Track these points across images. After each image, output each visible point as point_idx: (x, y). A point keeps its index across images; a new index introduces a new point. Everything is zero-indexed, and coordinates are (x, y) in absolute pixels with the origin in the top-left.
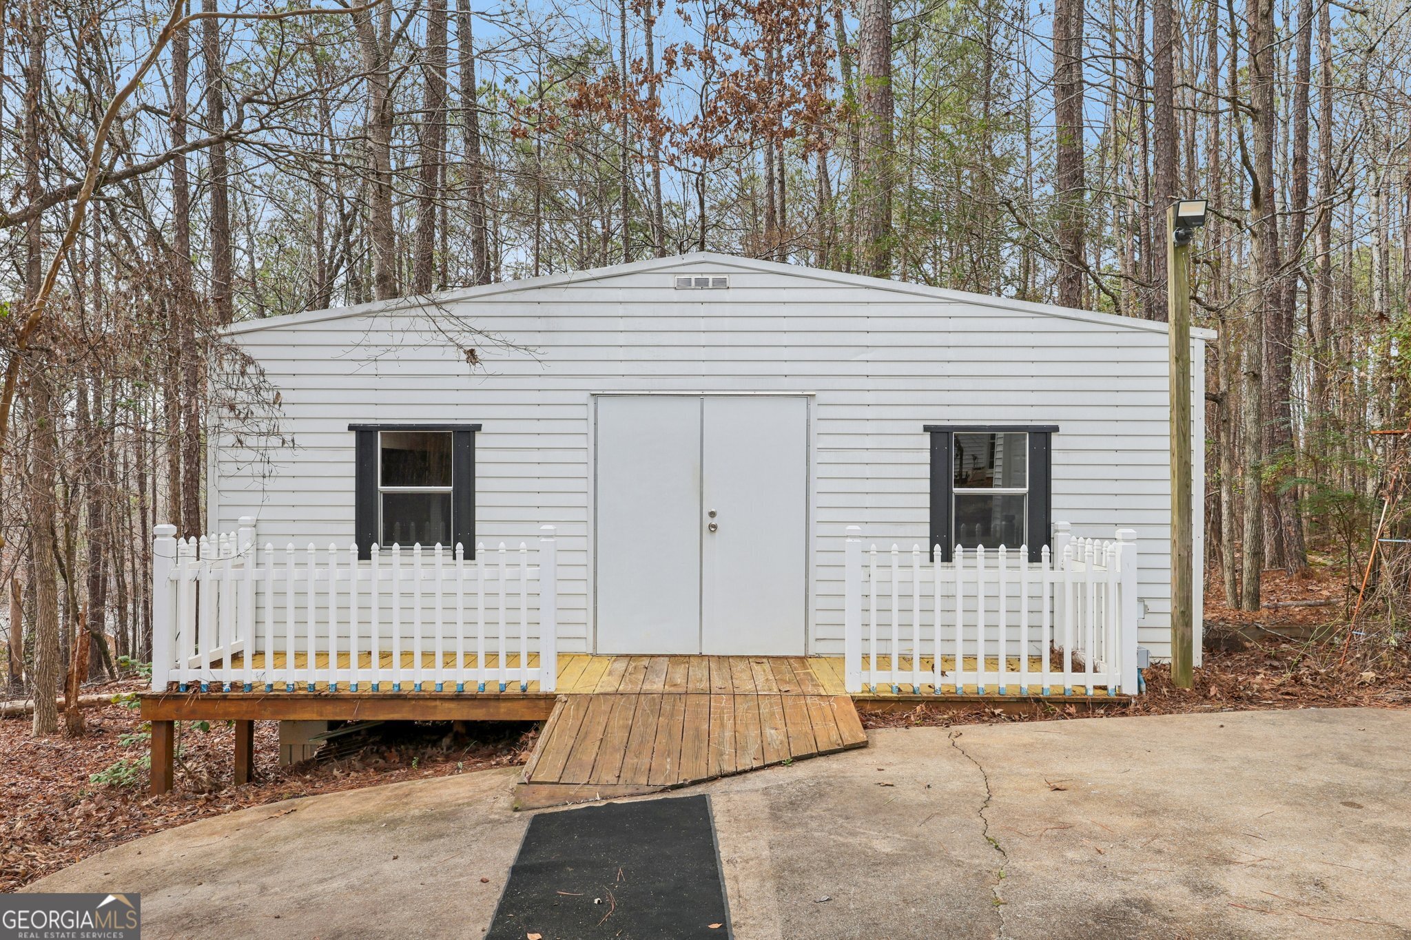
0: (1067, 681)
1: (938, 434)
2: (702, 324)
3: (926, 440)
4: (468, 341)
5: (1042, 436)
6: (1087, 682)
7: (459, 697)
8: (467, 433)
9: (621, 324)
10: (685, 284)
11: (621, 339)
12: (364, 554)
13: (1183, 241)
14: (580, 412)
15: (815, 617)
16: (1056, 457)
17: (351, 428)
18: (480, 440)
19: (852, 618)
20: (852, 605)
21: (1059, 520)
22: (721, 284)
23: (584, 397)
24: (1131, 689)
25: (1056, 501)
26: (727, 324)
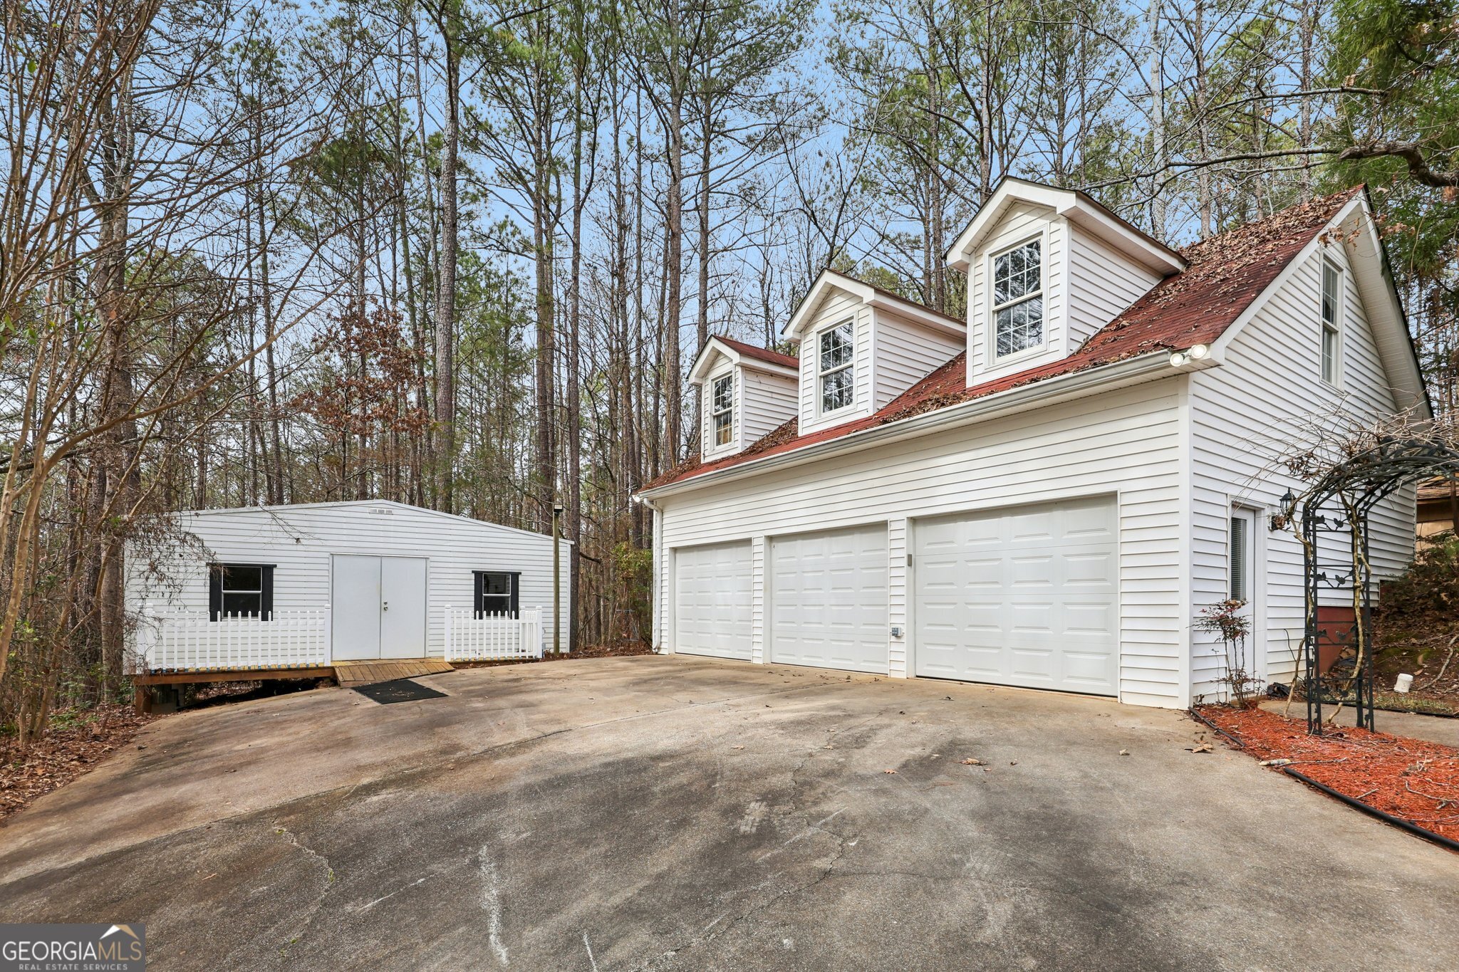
0: (520, 654)
1: (478, 574)
2: (382, 528)
3: (473, 576)
4: (296, 535)
5: (516, 576)
6: (527, 654)
7: (289, 669)
8: (269, 569)
9: (345, 526)
10: (375, 512)
11: (345, 532)
12: (213, 618)
13: (557, 516)
14: (326, 561)
15: (429, 643)
16: (520, 583)
17: (207, 564)
18: (275, 571)
19: (447, 642)
20: (447, 638)
21: (521, 605)
22: (390, 513)
23: (327, 555)
24: (540, 656)
25: (520, 599)
26: (392, 528)
